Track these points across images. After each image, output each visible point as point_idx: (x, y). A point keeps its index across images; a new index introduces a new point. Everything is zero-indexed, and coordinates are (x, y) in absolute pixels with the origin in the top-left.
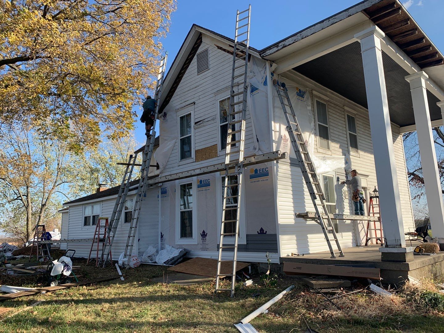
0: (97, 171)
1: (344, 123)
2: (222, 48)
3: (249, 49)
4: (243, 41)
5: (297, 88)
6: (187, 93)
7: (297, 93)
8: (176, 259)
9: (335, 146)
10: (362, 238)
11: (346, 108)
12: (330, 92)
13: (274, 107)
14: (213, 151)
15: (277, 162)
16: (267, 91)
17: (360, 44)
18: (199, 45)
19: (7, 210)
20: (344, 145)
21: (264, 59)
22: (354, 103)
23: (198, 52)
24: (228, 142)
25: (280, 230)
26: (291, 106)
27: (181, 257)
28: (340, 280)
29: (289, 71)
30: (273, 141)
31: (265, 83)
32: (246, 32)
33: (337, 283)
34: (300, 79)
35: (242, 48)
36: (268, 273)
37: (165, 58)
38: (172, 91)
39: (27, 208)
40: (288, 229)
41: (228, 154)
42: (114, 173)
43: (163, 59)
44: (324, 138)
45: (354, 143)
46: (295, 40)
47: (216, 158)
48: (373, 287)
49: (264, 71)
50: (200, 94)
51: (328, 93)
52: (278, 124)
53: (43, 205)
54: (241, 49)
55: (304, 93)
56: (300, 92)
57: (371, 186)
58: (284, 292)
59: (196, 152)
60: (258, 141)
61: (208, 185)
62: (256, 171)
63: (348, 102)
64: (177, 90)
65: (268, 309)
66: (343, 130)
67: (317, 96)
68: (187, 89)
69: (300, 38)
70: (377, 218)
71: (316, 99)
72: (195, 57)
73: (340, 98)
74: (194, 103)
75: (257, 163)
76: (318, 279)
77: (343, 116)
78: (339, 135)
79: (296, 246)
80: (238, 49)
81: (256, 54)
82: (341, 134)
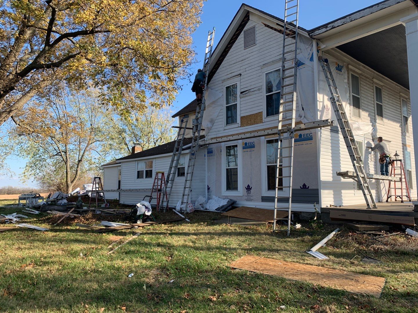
0: (124, 131)
1: (372, 94)
2: (269, 26)
3: (298, 28)
4: (293, 21)
5: (336, 63)
6: (233, 65)
7: (336, 67)
8: (225, 207)
9: (364, 114)
10: (383, 195)
11: (375, 80)
12: (363, 66)
13: (319, 80)
14: (258, 118)
15: (321, 129)
16: (313, 66)
17: (405, 27)
18: (247, 23)
19: (48, 164)
20: (371, 114)
21: (312, 38)
22: (381, 75)
23: (245, 28)
24: (280, 111)
25: (322, 185)
26: (334, 80)
27: (229, 206)
28: (380, 225)
29: (332, 49)
30: (318, 110)
31: (312, 59)
32: (295, 13)
33: (378, 227)
34: (339, 54)
35: (291, 27)
36: (315, 219)
37: (213, 33)
38: (218, 63)
39: (66, 163)
40: (328, 185)
41: (280, 121)
42: (139, 133)
43: (210, 34)
44: (356, 107)
45: (380, 113)
46: (344, 22)
47: (262, 124)
48: (408, 231)
49: (310, 48)
50: (246, 66)
51: (361, 67)
52: (322, 95)
53: (80, 161)
54: (290, 29)
55: (342, 67)
56: (338, 67)
57: (392, 151)
58: (334, 233)
59: (242, 118)
60: (303, 109)
61: (252, 146)
62: (300, 136)
63: (377, 74)
64: (223, 62)
65: (325, 244)
66: (371, 101)
67: (351, 70)
68: (233, 62)
69: (349, 20)
70: (399, 178)
71: (351, 73)
72: (243, 32)
73: (371, 71)
74: (241, 75)
75: (305, 129)
76: (361, 224)
77: (372, 88)
78: (368, 105)
79: (333, 199)
80: (287, 29)
81: (305, 33)
82: (369, 104)
